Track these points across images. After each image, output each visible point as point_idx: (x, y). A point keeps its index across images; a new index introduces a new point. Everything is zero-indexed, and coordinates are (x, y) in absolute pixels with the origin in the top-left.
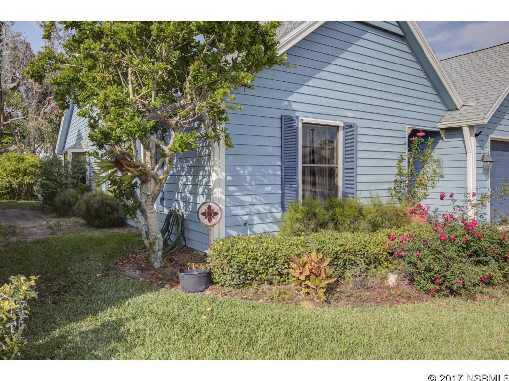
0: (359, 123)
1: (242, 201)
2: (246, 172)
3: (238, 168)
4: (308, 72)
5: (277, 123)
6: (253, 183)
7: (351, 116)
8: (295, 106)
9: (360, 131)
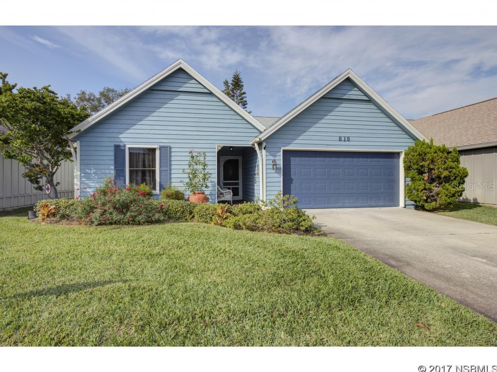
0: (172, 145)
1: (90, 185)
2: (92, 172)
3: (87, 170)
4: (133, 122)
5: (113, 149)
6: (96, 177)
7: (165, 142)
8: (123, 140)
9: (173, 150)
